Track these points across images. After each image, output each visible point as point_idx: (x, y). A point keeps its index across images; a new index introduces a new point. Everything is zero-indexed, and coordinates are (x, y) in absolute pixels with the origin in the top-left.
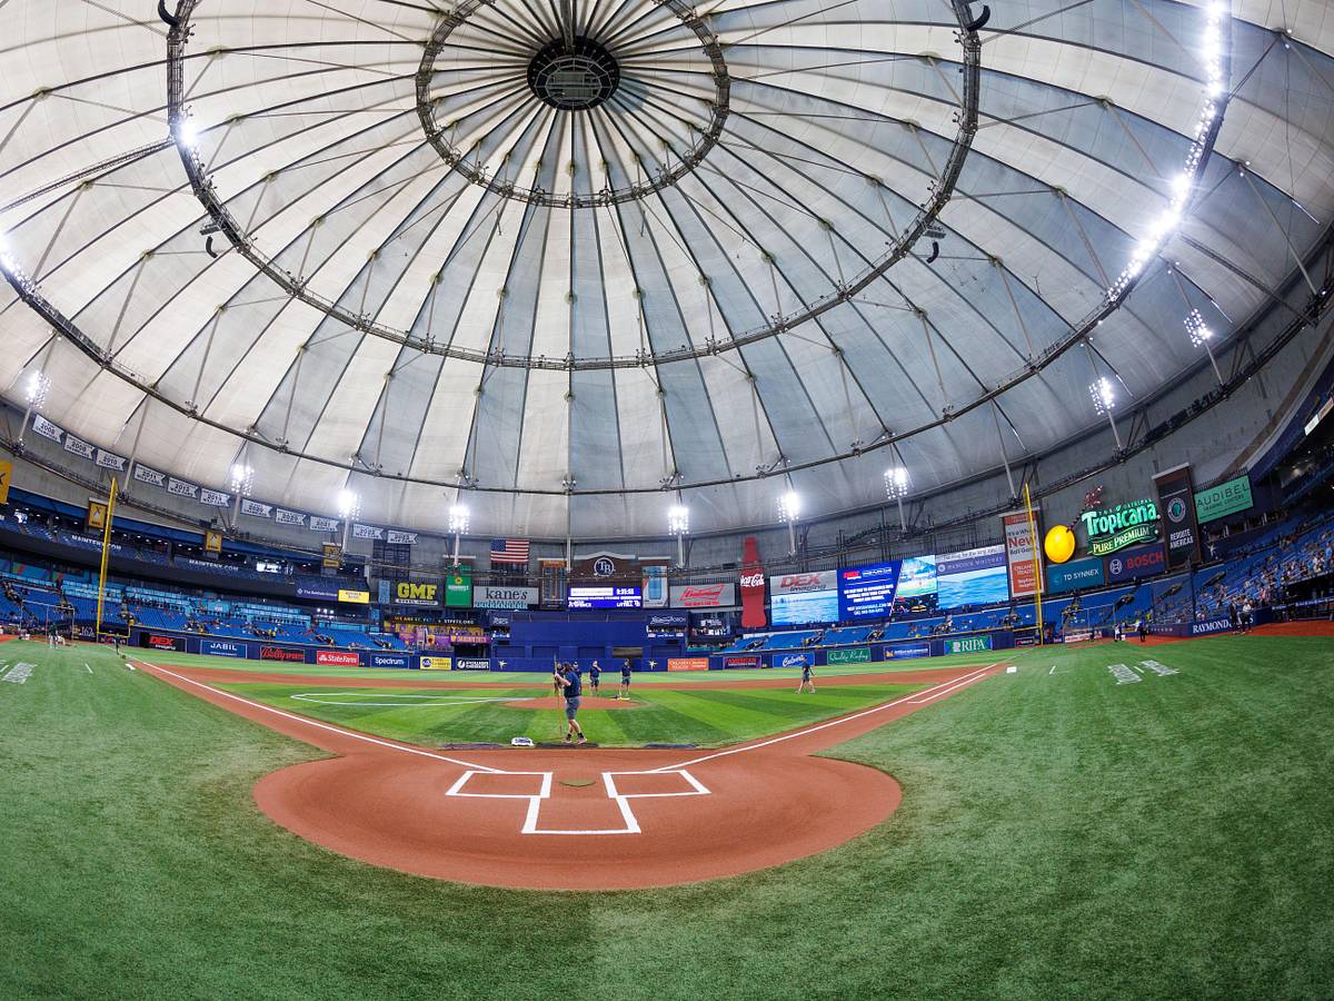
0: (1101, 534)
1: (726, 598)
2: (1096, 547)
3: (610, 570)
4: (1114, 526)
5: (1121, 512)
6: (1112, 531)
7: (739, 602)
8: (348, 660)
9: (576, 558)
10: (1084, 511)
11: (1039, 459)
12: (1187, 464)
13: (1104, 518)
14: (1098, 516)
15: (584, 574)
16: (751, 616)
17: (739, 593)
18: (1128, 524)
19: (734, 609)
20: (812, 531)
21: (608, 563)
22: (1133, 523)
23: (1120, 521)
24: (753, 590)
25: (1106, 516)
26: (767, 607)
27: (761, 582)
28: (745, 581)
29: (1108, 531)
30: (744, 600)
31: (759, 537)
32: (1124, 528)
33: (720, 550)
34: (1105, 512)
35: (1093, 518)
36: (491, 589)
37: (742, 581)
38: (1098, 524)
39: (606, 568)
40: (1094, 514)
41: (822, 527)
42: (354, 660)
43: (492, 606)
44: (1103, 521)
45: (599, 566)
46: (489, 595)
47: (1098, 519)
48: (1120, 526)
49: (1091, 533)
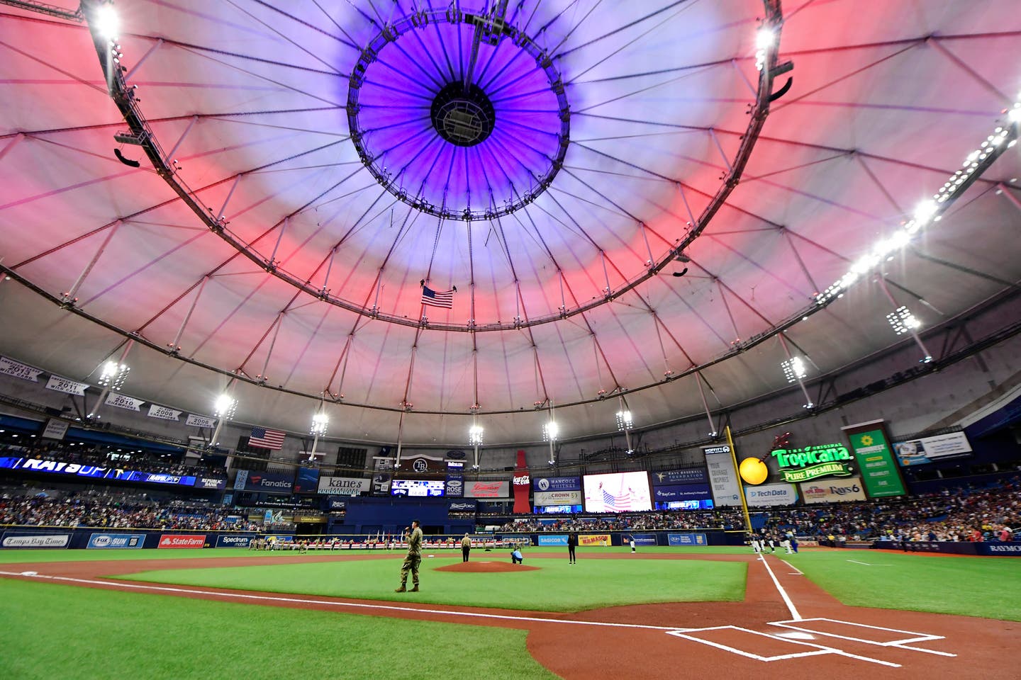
0: (791, 467)
1: (502, 492)
2: (788, 475)
3: (424, 468)
4: (805, 461)
5: (811, 451)
6: (802, 465)
7: (511, 495)
8: (194, 542)
9: (402, 458)
10: (774, 449)
11: (732, 411)
12: (881, 420)
13: (795, 455)
14: (788, 453)
15: (408, 472)
16: (520, 504)
17: (513, 488)
18: (819, 461)
19: (508, 500)
20: (563, 449)
21: (423, 462)
22: (824, 460)
23: (810, 457)
24: (522, 488)
25: (796, 453)
26: (531, 500)
27: (527, 482)
28: (517, 481)
29: (799, 465)
30: (516, 494)
31: (529, 451)
32: (815, 464)
33: (500, 458)
34: (795, 451)
35: (783, 454)
36: (334, 479)
37: (515, 480)
38: (788, 459)
39: (421, 466)
40: (784, 452)
41: (568, 447)
42: (201, 542)
43: (333, 492)
44: (794, 458)
45: (417, 464)
46: (331, 484)
47: (788, 456)
48: (810, 462)
49: (782, 465)
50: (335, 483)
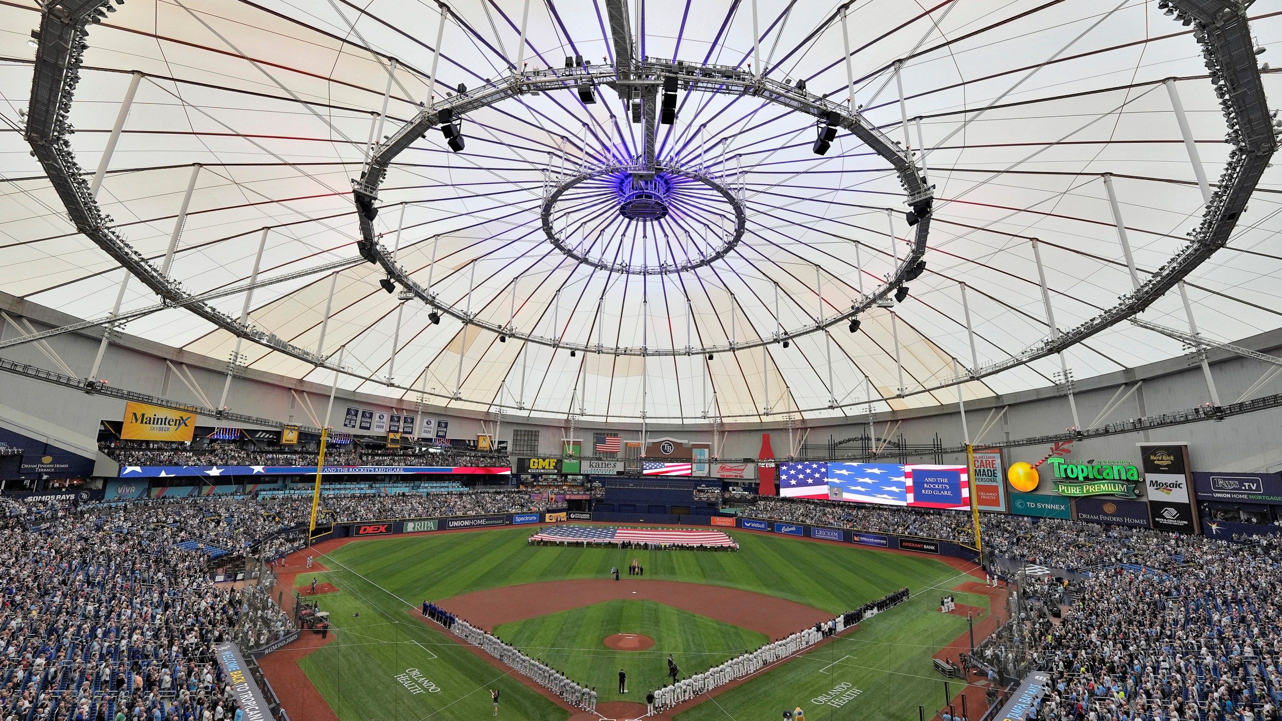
1: (748, 474)
2: (1062, 487)
4: (1085, 474)
6: (1081, 479)
7: (757, 476)
9: (648, 441)
10: (1050, 457)
13: (1074, 467)
14: (1066, 463)
15: (656, 454)
16: (766, 486)
17: (758, 471)
19: (754, 481)
21: (670, 445)
22: (1107, 477)
23: (1092, 472)
24: (767, 470)
25: (1076, 465)
26: (778, 485)
27: (774, 465)
28: (763, 464)
29: (1077, 478)
30: (761, 476)
34: (1075, 462)
35: (1060, 464)
37: (760, 463)
38: (1066, 470)
39: (668, 448)
40: (1062, 461)
43: (593, 473)
44: (1072, 470)
45: (664, 447)
46: (591, 465)
47: (1065, 466)
48: (1091, 477)
49: (1057, 475)
50: (594, 465)
